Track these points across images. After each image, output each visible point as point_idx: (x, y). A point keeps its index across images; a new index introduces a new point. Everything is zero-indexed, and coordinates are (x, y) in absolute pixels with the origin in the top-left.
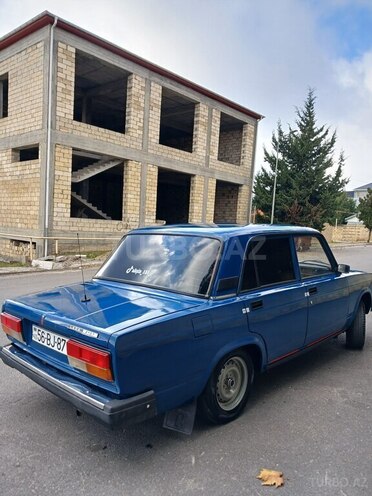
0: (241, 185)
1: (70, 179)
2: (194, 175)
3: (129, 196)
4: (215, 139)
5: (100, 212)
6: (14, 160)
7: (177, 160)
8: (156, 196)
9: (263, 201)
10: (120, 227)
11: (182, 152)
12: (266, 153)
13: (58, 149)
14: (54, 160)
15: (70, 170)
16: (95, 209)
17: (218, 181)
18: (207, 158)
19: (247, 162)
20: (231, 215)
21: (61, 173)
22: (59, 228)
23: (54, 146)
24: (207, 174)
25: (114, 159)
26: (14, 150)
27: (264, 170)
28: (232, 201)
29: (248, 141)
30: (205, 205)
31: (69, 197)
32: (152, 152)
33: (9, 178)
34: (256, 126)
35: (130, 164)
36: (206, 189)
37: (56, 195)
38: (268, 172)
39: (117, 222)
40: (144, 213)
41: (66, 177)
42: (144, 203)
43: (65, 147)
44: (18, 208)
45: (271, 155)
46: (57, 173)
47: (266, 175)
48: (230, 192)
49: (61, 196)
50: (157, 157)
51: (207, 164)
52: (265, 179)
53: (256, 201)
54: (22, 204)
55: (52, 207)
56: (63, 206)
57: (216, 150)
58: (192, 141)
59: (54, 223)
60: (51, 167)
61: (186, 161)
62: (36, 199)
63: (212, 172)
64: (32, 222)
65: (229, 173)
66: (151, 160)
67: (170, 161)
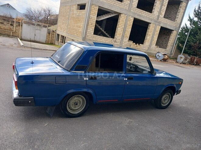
0: (173, 30)
1: (96, 19)
2: (150, 23)
3: (119, 29)
4: (164, 8)
5: (107, 34)
6: (78, 9)
7: (144, 15)
8: (131, 30)
9: (182, 39)
10: (112, 41)
11: (147, 12)
12: (190, 17)
13: (93, 6)
14: (90, 10)
15: (96, 15)
16: (105, 32)
17: (161, 27)
18: (158, 16)
19: (178, 20)
20: (165, 43)
21: (92, 16)
22: (88, 38)
23: (92, 5)
24: (157, 23)
25: (115, 12)
26: (78, 5)
27: (186, 25)
28: (168, 37)
29: (181, 10)
30: (153, 37)
31: (94, 26)
32: (133, 11)
33: (75, 16)
34: (187, 4)
35: (122, 15)
36: (155, 30)
37: (89, 25)
38: (188, 26)
39: (111, 39)
40: (124, 37)
41: (94, 18)
42: (125, 32)
43: (96, 5)
44: (76, 28)
45: (192, 18)
46: (91, 16)
47: (187, 27)
48: (168, 33)
49: (91, 25)
50: (135, 14)
51: (158, 19)
52: (186, 29)
53: (179, 39)
54: (77, 26)
55: (87, 29)
56: (92, 29)
57: (163, 13)
58: (153, 8)
59: (87, 36)
60: (89, 13)
61: (148, 16)
62: (82, 25)
63: (160, 23)
64: (79, 34)
65: (168, 24)
66: (132, 14)
67: (140, 16)
